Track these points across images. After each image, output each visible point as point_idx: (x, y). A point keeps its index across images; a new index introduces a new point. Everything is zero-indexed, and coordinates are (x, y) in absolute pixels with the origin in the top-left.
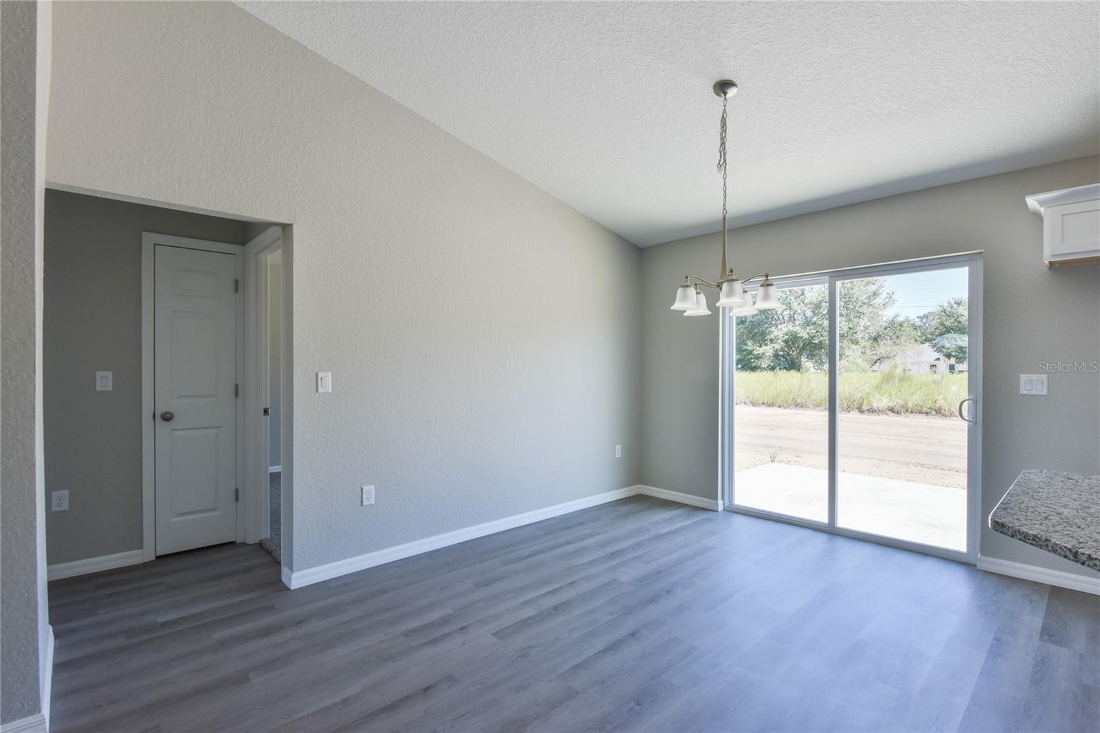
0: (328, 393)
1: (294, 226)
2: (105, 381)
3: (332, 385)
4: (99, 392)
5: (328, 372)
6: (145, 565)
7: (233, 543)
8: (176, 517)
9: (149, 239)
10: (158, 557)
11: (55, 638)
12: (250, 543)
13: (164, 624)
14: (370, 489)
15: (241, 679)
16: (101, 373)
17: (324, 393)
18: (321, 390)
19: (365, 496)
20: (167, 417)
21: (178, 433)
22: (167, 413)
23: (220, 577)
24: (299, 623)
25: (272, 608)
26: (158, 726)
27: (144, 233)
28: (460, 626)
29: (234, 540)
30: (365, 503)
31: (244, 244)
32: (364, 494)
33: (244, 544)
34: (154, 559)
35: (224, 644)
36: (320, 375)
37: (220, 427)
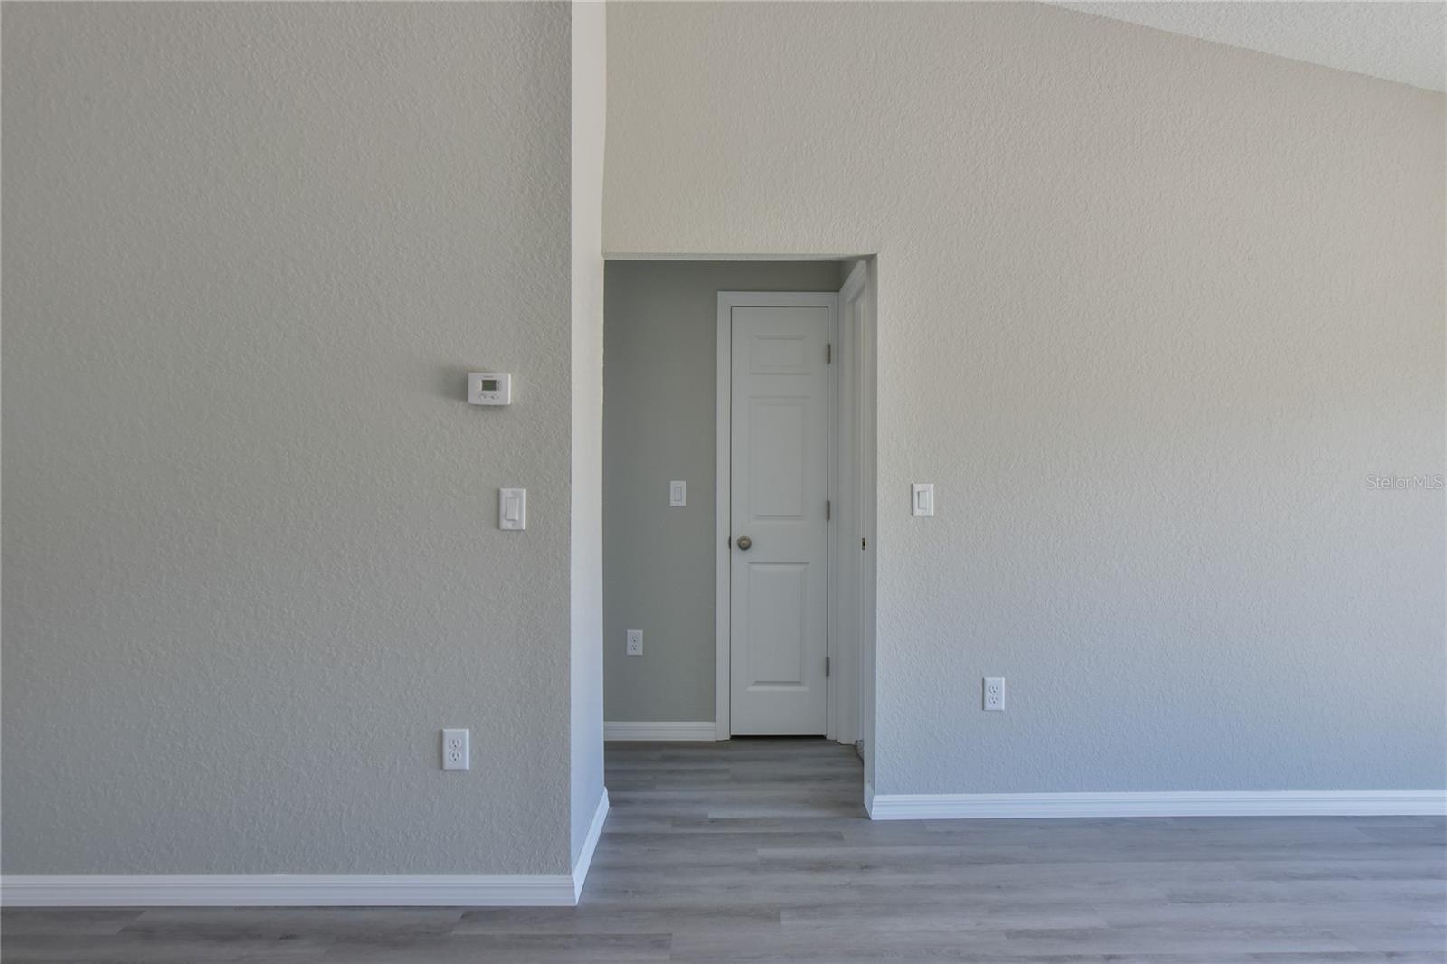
0: (929, 517)
1: (878, 255)
2: (678, 493)
3: (935, 505)
4: (673, 507)
5: (929, 483)
6: (718, 744)
7: (822, 737)
8: (753, 685)
9: (725, 299)
10: (733, 737)
11: (610, 805)
12: (843, 743)
13: (713, 821)
14: (998, 684)
15: (769, 915)
16: (676, 482)
17: (923, 518)
18: (918, 512)
19: (988, 695)
20: (745, 545)
21: (756, 567)
22: (744, 539)
23: (789, 779)
24: (866, 867)
25: (838, 838)
26: (670, 935)
27: (719, 293)
28: (1107, 953)
29: (824, 734)
30: (989, 706)
31: (837, 290)
32: (987, 689)
33: (836, 743)
34: (728, 738)
35: (768, 865)
36: (918, 487)
37: (807, 563)
